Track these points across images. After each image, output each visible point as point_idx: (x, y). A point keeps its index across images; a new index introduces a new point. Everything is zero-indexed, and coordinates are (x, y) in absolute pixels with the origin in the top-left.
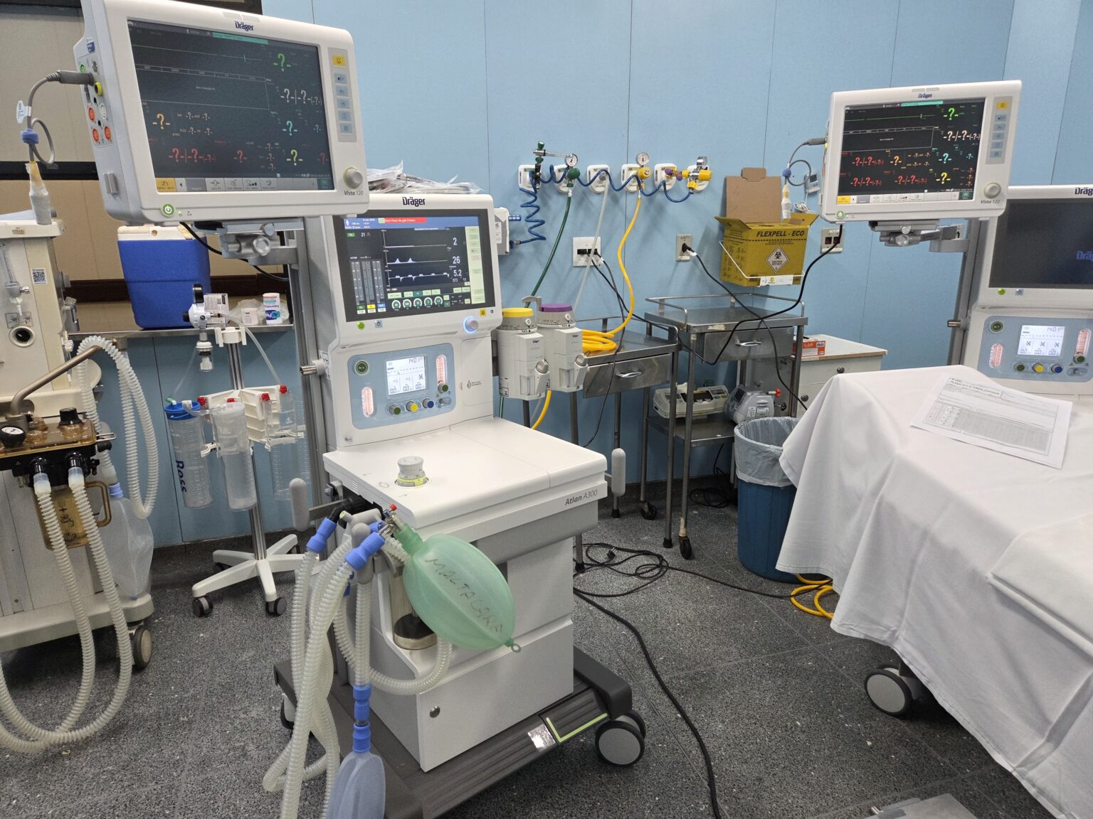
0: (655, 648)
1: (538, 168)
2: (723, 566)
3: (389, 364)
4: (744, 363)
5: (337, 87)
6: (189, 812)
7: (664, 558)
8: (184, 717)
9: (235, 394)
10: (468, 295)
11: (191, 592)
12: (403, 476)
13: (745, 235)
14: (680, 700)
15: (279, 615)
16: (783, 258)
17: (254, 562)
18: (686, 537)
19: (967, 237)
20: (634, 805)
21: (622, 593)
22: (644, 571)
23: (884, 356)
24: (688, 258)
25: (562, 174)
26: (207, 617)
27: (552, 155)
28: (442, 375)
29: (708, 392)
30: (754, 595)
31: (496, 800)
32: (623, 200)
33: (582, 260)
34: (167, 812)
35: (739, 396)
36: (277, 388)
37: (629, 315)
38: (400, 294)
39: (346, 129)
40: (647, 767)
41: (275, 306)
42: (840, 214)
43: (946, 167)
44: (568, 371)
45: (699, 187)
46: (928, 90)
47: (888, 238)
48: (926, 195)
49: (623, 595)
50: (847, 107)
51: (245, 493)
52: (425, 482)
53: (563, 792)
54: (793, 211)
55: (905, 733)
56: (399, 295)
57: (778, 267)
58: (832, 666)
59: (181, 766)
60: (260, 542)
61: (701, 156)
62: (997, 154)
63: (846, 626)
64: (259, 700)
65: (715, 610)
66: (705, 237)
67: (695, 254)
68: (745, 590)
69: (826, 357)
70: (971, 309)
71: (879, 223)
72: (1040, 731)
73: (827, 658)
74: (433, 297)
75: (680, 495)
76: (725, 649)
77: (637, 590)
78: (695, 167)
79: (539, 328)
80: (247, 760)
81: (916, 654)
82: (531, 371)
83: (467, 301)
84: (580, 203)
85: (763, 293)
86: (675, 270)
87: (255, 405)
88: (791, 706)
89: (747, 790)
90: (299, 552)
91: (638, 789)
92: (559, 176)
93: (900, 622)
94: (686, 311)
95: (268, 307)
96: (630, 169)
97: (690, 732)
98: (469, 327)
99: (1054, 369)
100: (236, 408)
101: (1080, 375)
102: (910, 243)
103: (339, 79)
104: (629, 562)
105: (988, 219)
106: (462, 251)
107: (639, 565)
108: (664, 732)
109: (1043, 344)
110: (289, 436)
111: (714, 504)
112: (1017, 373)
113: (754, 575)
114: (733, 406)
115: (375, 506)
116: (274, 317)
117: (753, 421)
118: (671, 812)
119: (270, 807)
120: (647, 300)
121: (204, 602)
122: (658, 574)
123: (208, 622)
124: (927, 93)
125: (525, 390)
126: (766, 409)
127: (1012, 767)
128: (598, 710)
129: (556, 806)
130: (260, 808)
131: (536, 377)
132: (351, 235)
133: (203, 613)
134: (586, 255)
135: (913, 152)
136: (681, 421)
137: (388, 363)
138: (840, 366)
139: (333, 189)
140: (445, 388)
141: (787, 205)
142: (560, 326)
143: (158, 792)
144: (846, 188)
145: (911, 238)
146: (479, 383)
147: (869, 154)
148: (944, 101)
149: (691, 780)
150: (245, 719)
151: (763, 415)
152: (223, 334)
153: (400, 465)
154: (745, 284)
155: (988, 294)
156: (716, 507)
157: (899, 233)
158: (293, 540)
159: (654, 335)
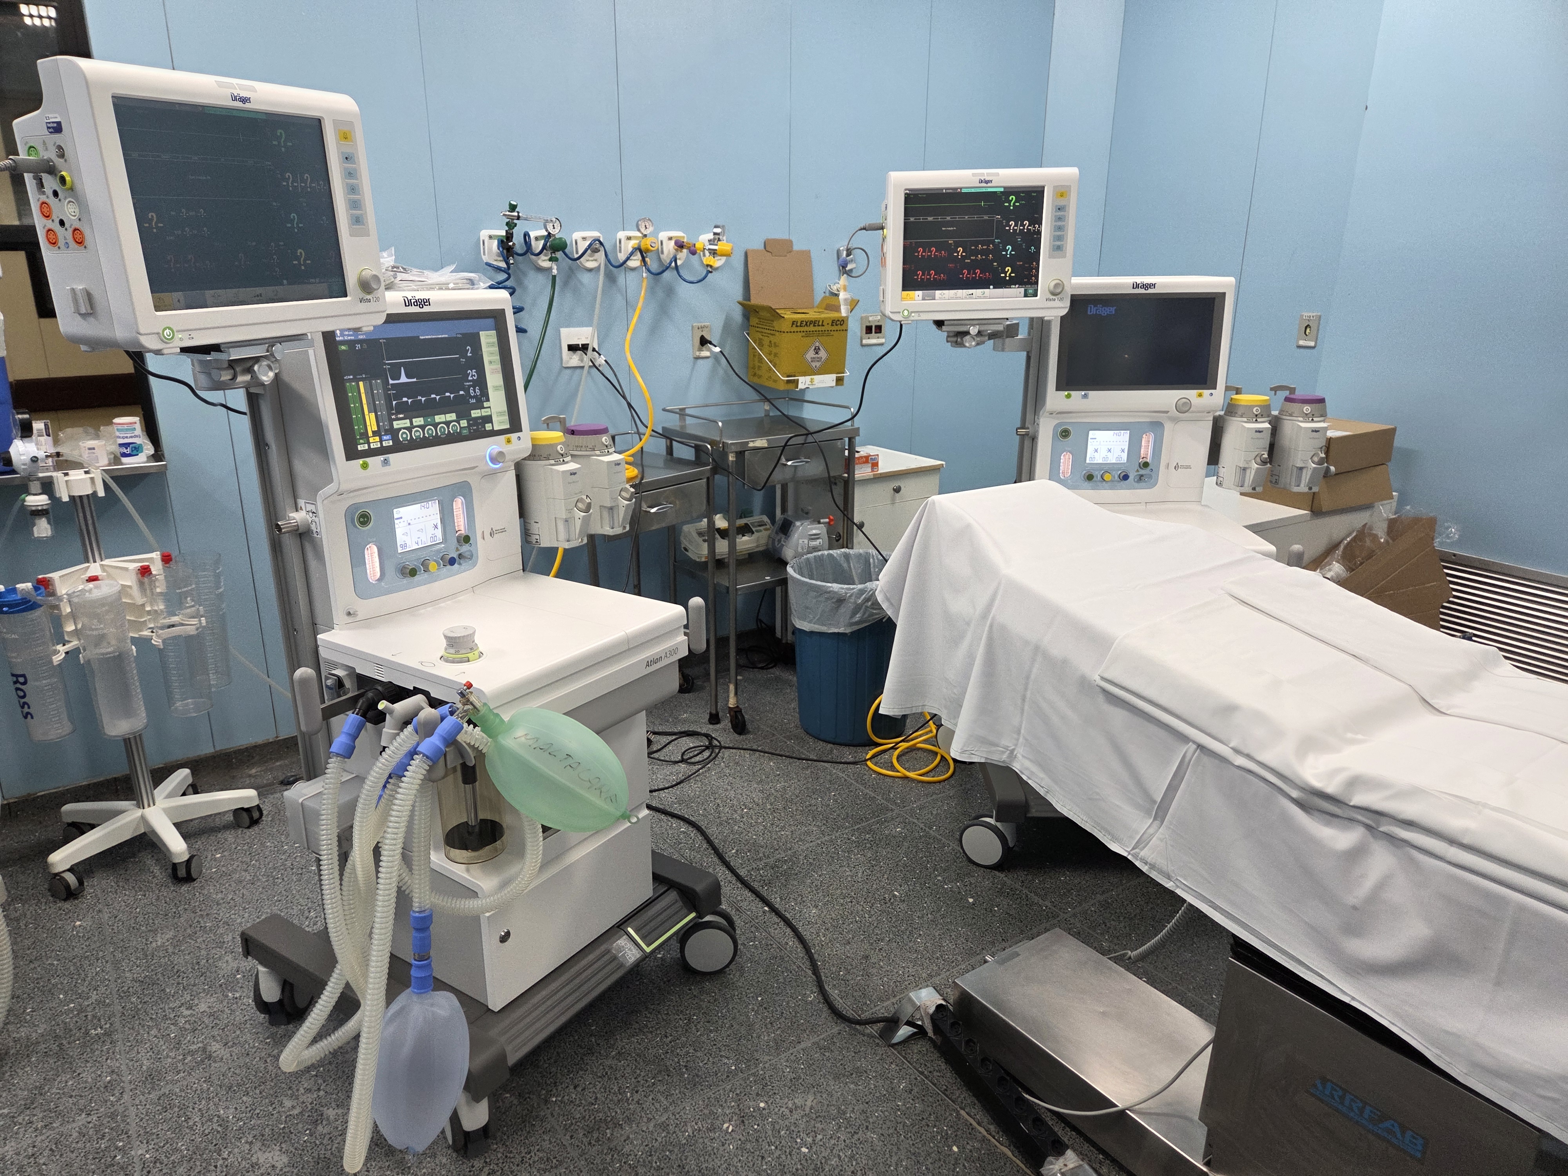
0: (724, 841)
1: (509, 236)
2: (785, 737)
3: (398, 512)
4: (784, 488)
5: (345, 169)
6: (155, 1137)
7: (713, 736)
8: (95, 1029)
9: (94, 569)
10: (488, 419)
11: (46, 866)
12: (452, 651)
13: (776, 325)
14: (764, 892)
15: (195, 880)
16: (823, 354)
17: (139, 813)
18: (737, 707)
19: (1029, 334)
20: (735, 1011)
21: (670, 784)
22: (691, 755)
23: (941, 469)
24: (707, 354)
25: (541, 243)
26: (77, 898)
27: (526, 219)
28: (461, 524)
29: (746, 524)
30: (826, 764)
31: (572, 1039)
32: (621, 280)
33: (574, 360)
34: (121, 1144)
35: (785, 528)
36: (156, 555)
37: (648, 432)
38: (408, 421)
39: (357, 221)
40: (741, 969)
41: (136, 436)
42: (906, 313)
43: (1010, 262)
44: (611, 508)
45: (718, 262)
46: (988, 174)
47: (954, 339)
48: (991, 291)
49: (672, 787)
50: (906, 190)
51: (128, 712)
52: (480, 657)
53: (651, 1014)
54: (827, 294)
55: (1004, 884)
56: (407, 423)
57: (818, 364)
58: (922, 829)
59: (119, 1088)
60: (143, 780)
61: (718, 224)
62: (1059, 248)
63: (967, 752)
64: (204, 990)
65: (784, 788)
66: (727, 327)
67: (717, 349)
68: (815, 761)
69: (881, 474)
70: (1039, 416)
71: (945, 322)
72: (1148, 812)
73: (915, 821)
74: (447, 423)
75: (727, 656)
76: (804, 829)
77: (687, 778)
78: (711, 236)
79: (572, 456)
80: (215, 1062)
81: (1034, 768)
82: (570, 511)
83: (488, 427)
84: (566, 284)
85: (799, 398)
86: (693, 368)
87: (129, 583)
88: (886, 876)
89: (855, 971)
90: (196, 792)
91: (736, 993)
92: (538, 246)
93: (1018, 740)
94: (720, 424)
95: (123, 438)
96: (629, 238)
97: (782, 923)
98: (493, 460)
99: (1121, 477)
100: (104, 590)
101: (1146, 482)
102: (978, 344)
103: (346, 158)
104: (670, 747)
105: (1053, 318)
106: (478, 364)
107: (684, 750)
108: (753, 929)
109: (1110, 451)
110: (183, 625)
111: (760, 666)
112: (1086, 484)
113: (821, 743)
114: (779, 541)
115: (416, 691)
116: (135, 453)
117: (805, 557)
118: (778, 1009)
119: (271, 1108)
120: (664, 410)
121: (71, 878)
122: (710, 755)
123: (83, 904)
124: (987, 179)
125: (562, 535)
126: (818, 541)
127: (1126, 851)
128: (685, 911)
129: (645, 1030)
130: (257, 1111)
131: (577, 519)
132: (343, 348)
133: (70, 894)
134: (579, 352)
135: (976, 244)
136: (720, 564)
137: (395, 511)
138: (895, 484)
139: (346, 296)
140: (467, 539)
141: (846, 300)
142: (598, 452)
143: (95, 1125)
144: (909, 284)
145: (978, 339)
146: (503, 530)
147: (931, 245)
148: (1005, 188)
149: (793, 972)
150: (192, 1015)
151: (815, 549)
152: (67, 481)
153: (446, 637)
154: (782, 387)
155: (1055, 399)
156: (762, 668)
157: (967, 333)
158: (186, 777)
159: (675, 455)
